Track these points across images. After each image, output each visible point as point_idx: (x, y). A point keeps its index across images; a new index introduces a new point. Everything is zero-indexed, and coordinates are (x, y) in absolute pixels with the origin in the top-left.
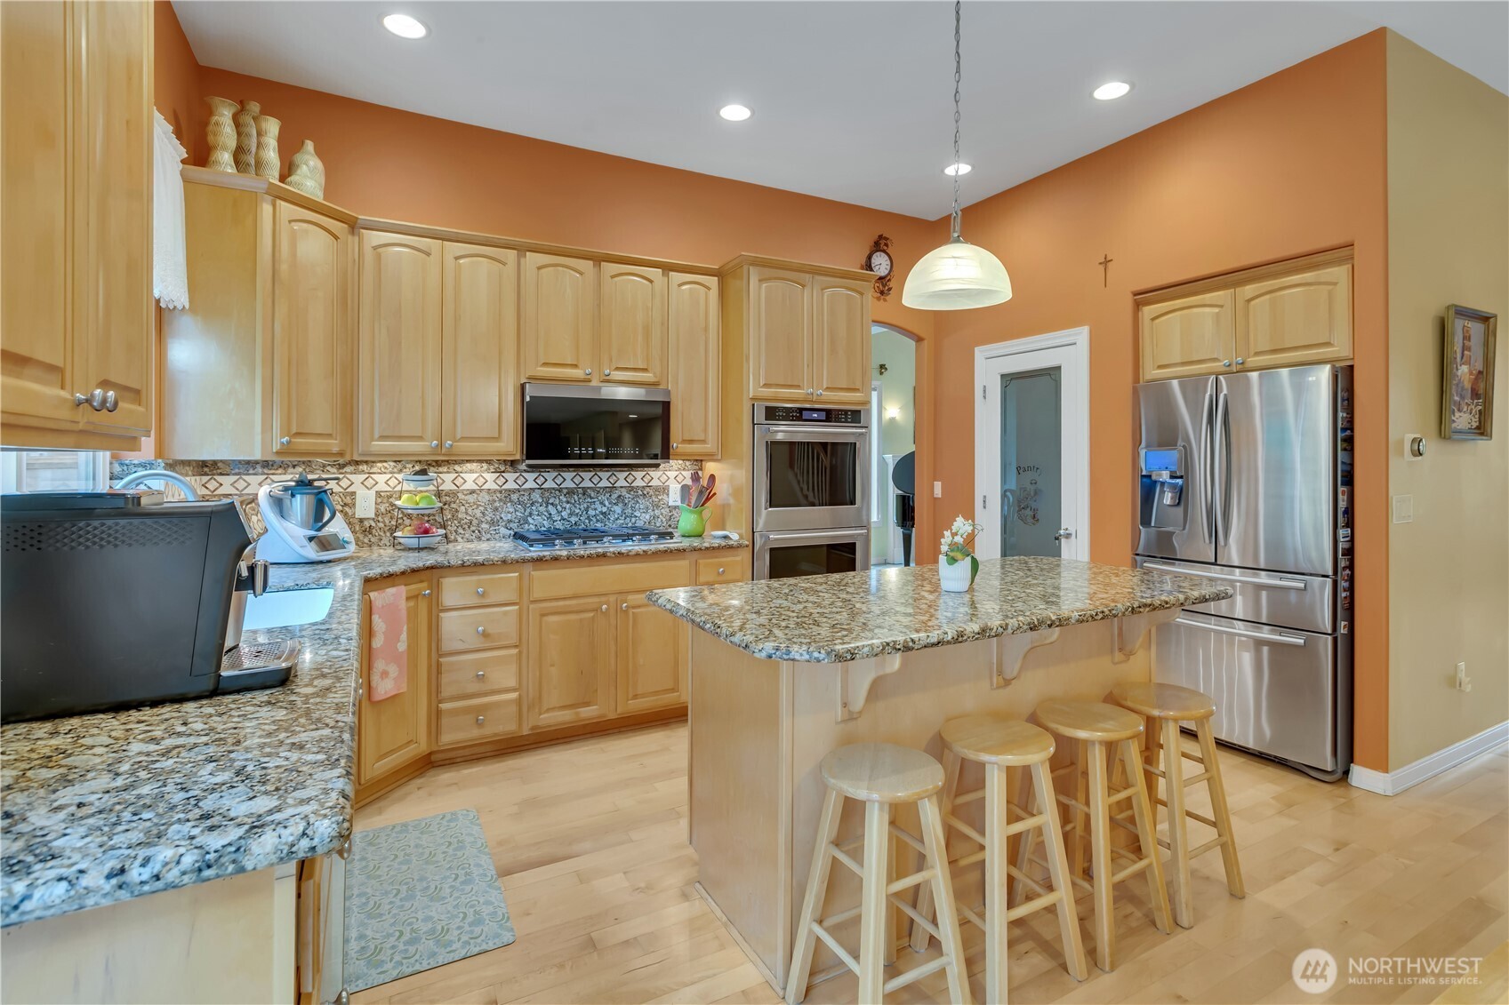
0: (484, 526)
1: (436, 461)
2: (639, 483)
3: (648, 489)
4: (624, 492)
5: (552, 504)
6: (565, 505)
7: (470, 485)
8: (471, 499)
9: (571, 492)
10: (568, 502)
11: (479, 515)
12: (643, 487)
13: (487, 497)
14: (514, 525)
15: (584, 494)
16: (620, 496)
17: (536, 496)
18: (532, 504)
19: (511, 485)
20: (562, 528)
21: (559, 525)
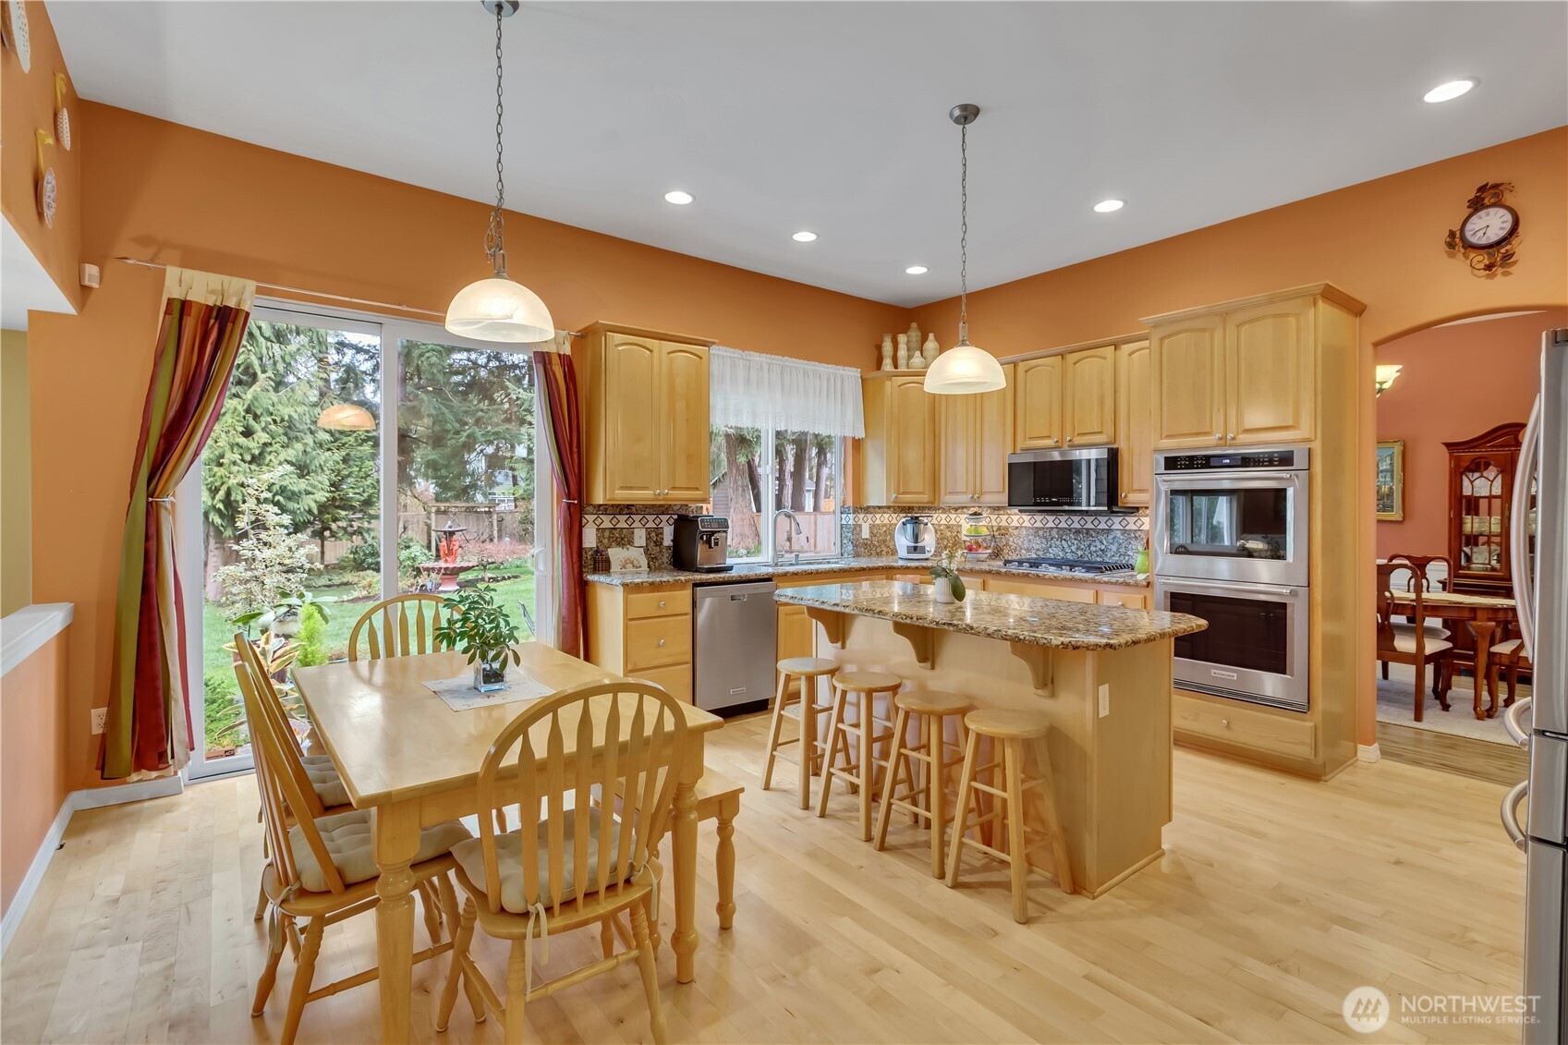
0: (1023, 551)
1: (998, 507)
2: (1131, 526)
3: (1139, 533)
4: (1118, 533)
5: (1065, 539)
6: (1073, 541)
7: (1015, 524)
8: (1016, 532)
9: (1078, 532)
10: (1076, 539)
11: (1020, 544)
12: (1134, 530)
13: (1025, 532)
14: (1040, 553)
15: (1087, 534)
16: (1115, 537)
17: (1054, 533)
18: (1052, 539)
19: (1038, 525)
20: (1071, 558)
21: (1069, 556)
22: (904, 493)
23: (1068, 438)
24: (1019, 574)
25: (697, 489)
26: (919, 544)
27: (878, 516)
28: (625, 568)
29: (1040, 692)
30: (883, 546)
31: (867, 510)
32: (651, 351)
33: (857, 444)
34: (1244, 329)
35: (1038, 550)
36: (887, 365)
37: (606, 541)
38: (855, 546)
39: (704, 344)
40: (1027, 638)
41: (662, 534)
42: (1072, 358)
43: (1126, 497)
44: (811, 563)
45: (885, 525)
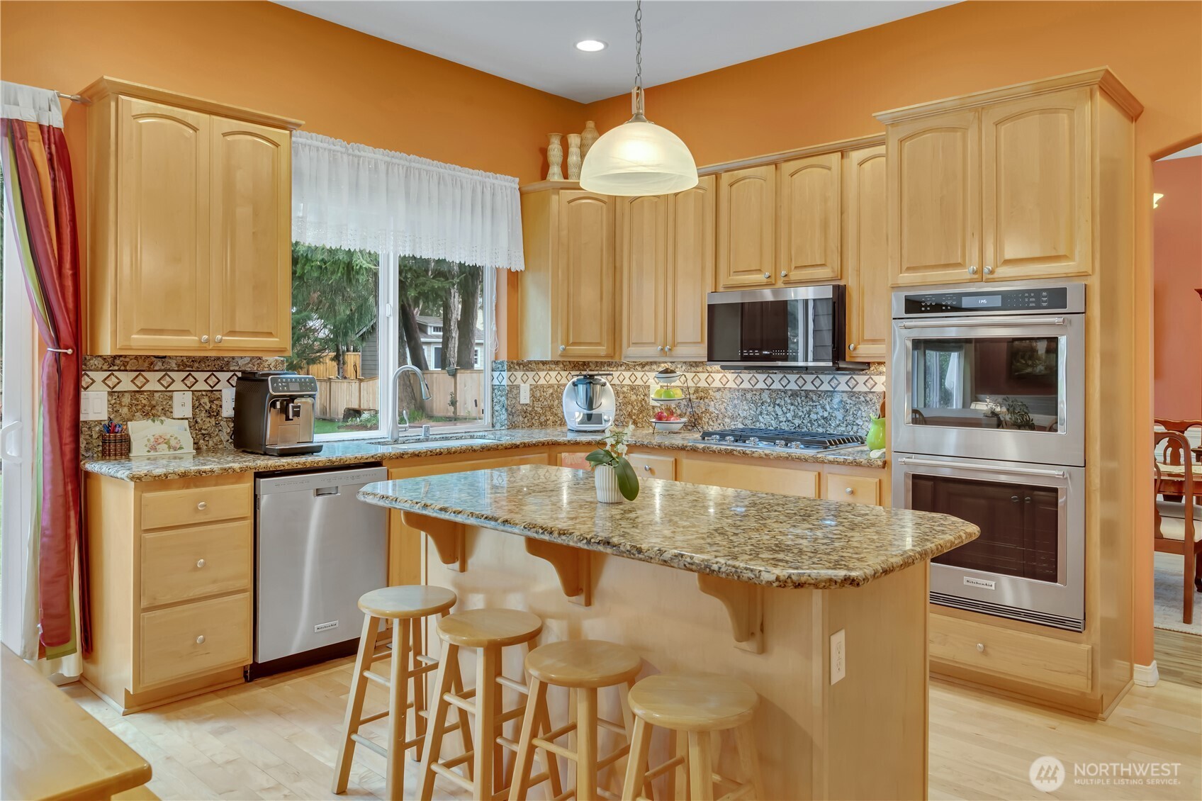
0: (727, 420)
1: (696, 362)
2: (861, 388)
3: (870, 396)
4: (845, 397)
5: (778, 405)
6: (789, 407)
7: (717, 384)
8: (718, 395)
9: (794, 394)
10: (792, 404)
11: (723, 410)
12: (866, 393)
13: (729, 395)
14: (748, 422)
15: (806, 397)
16: (840, 402)
17: (765, 396)
18: (762, 404)
19: (746, 385)
20: (787, 429)
21: (784, 426)
22: (574, 344)
23: (783, 273)
24: (720, 452)
25: (270, 334)
26: (594, 412)
27: (542, 374)
28: (155, 450)
29: (744, 645)
30: (548, 414)
31: (527, 366)
32: (195, 129)
33: (514, 279)
34: (1003, 129)
35: (745, 418)
36: (555, 174)
37: (125, 411)
38: (511, 414)
39: (282, 125)
40: (723, 570)
41: (219, 399)
42: (788, 167)
43: (855, 349)
44: (447, 439)
45: (551, 386)
